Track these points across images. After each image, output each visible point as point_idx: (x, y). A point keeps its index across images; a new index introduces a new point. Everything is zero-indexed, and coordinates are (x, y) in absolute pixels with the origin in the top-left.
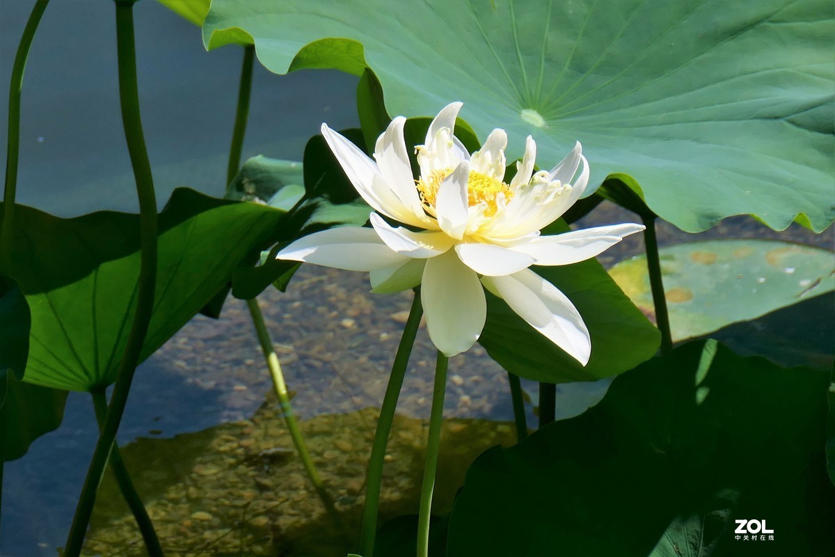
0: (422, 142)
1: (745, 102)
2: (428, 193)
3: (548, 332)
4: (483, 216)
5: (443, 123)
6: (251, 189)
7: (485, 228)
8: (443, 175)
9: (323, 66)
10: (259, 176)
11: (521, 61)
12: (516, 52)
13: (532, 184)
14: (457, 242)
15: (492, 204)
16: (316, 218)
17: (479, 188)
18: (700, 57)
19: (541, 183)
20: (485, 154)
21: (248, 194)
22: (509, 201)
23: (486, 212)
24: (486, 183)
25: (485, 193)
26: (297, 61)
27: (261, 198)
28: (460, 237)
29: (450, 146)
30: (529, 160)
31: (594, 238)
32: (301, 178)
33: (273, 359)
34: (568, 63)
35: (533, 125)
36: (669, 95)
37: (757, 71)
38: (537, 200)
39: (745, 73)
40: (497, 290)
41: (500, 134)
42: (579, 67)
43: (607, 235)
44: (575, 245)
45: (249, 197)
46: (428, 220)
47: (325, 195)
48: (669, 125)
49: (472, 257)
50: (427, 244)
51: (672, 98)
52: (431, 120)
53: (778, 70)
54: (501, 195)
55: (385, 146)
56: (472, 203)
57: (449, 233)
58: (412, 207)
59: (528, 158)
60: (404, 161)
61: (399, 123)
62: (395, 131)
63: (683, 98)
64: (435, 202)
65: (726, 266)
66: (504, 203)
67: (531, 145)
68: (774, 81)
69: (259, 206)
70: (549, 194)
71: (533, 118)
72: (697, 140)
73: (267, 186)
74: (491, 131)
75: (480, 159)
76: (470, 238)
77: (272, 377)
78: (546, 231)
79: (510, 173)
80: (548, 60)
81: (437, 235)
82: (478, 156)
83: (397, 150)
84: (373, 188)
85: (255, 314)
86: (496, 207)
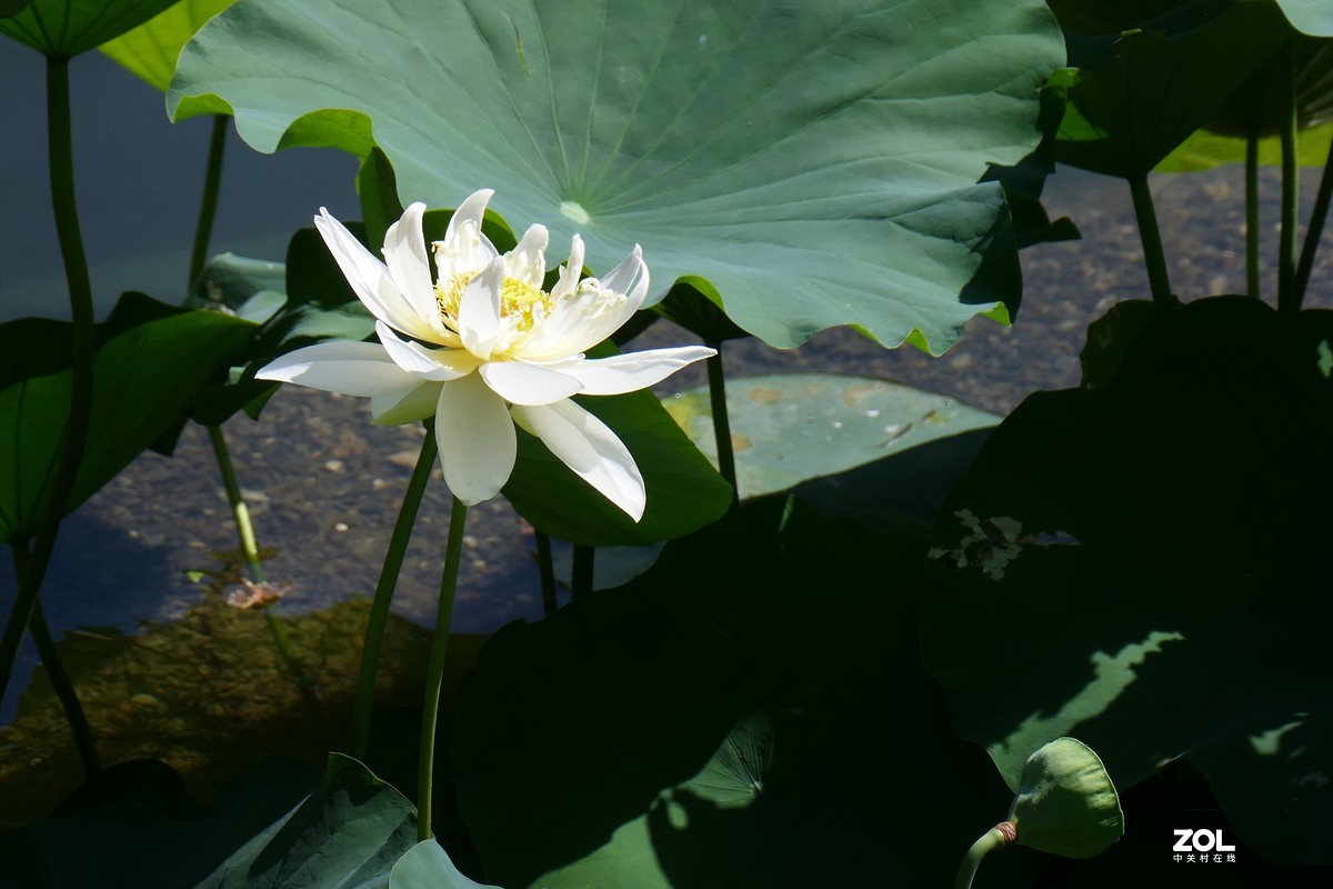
0: (442, 238)
1: (843, 197)
2: (447, 301)
3: (593, 478)
4: (516, 330)
5: (469, 214)
6: (216, 294)
7: (518, 347)
8: (467, 279)
9: (319, 144)
10: (228, 279)
11: (561, 141)
12: (555, 129)
13: (579, 293)
14: (483, 362)
15: (527, 316)
16: (301, 330)
17: (511, 295)
18: (785, 140)
19: (590, 292)
20: (520, 255)
21: (213, 300)
22: (549, 313)
23: (519, 326)
24: (520, 291)
25: (519, 302)
26: (288, 138)
27: (229, 307)
28: (487, 358)
29: (476, 243)
30: (575, 263)
31: (654, 361)
32: (282, 283)
33: (242, 511)
34: (618, 145)
35: (575, 222)
36: (745, 186)
37: (856, 159)
38: (584, 313)
39: (841, 161)
40: (530, 426)
41: (539, 231)
42: (633, 150)
43: (672, 357)
44: (630, 369)
45: (214, 305)
46: (448, 334)
47: (313, 303)
48: (746, 225)
49: (500, 381)
50: (445, 365)
51: (750, 190)
52: (452, 213)
53: (882, 158)
54: (540, 305)
55: (398, 241)
56: (504, 315)
57: (473, 350)
58: (428, 317)
59: (574, 263)
60: (420, 258)
61: (416, 211)
62: (412, 222)
63: (762, 190)
64: (457, 312)
65: (793, 407)
66: (542, 316)
67: (579, 246)
68: (878, 171)
69: (227, 318)
70: (599, 306)
71: (575, 212)
72: (781, 243)
73: (238, 292)
74: (528, 227)
75: (513, 262)
76: (497, 358)
77: (239, 529)
78: (592, 354)
79: (551, 280)
80: (594, 141)
81: (456, 353)
82: (510, 256)
83: (413, 246)
84: (379, 291)
85: (221, 452)
86: (532, 321)
